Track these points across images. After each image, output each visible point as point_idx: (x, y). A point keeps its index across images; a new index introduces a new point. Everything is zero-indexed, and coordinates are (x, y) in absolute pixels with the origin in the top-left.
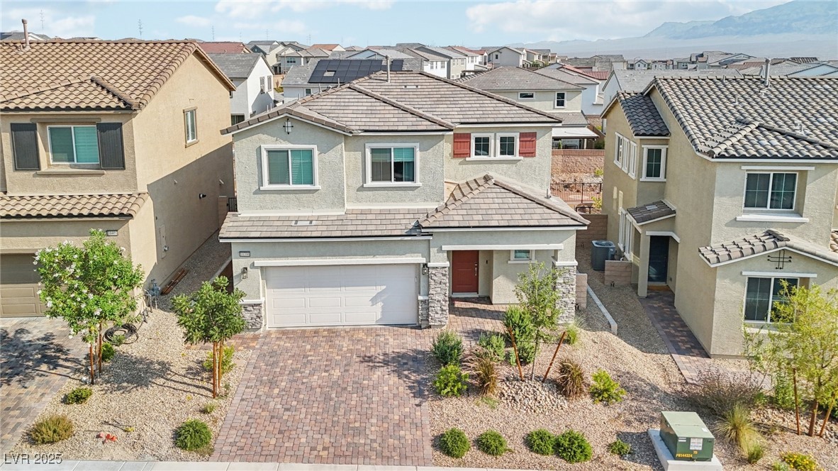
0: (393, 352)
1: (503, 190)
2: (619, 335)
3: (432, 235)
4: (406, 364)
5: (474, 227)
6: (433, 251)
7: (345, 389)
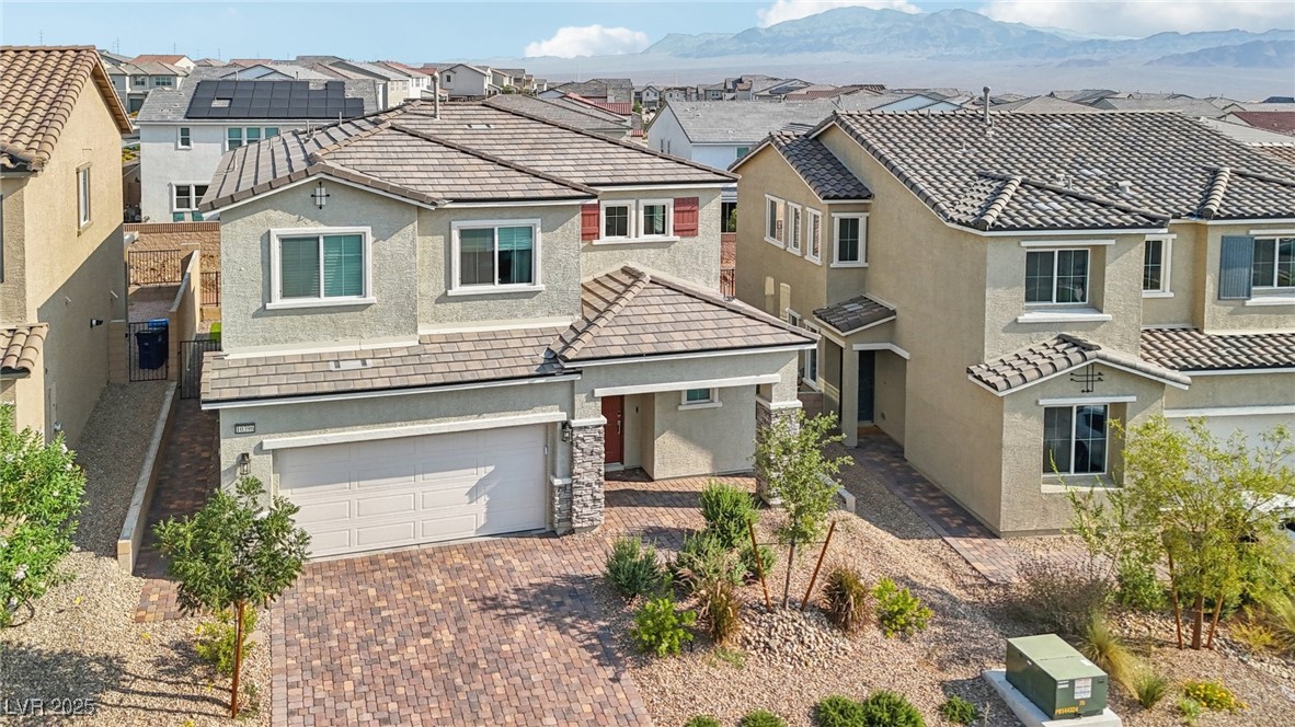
0: (531, 585)
1: (668, 291)
2: (859, 513)
3: (580, 372)
4: (561, 604)
5: (648, 355)
6: (580, 398)
7: (475, 665)
